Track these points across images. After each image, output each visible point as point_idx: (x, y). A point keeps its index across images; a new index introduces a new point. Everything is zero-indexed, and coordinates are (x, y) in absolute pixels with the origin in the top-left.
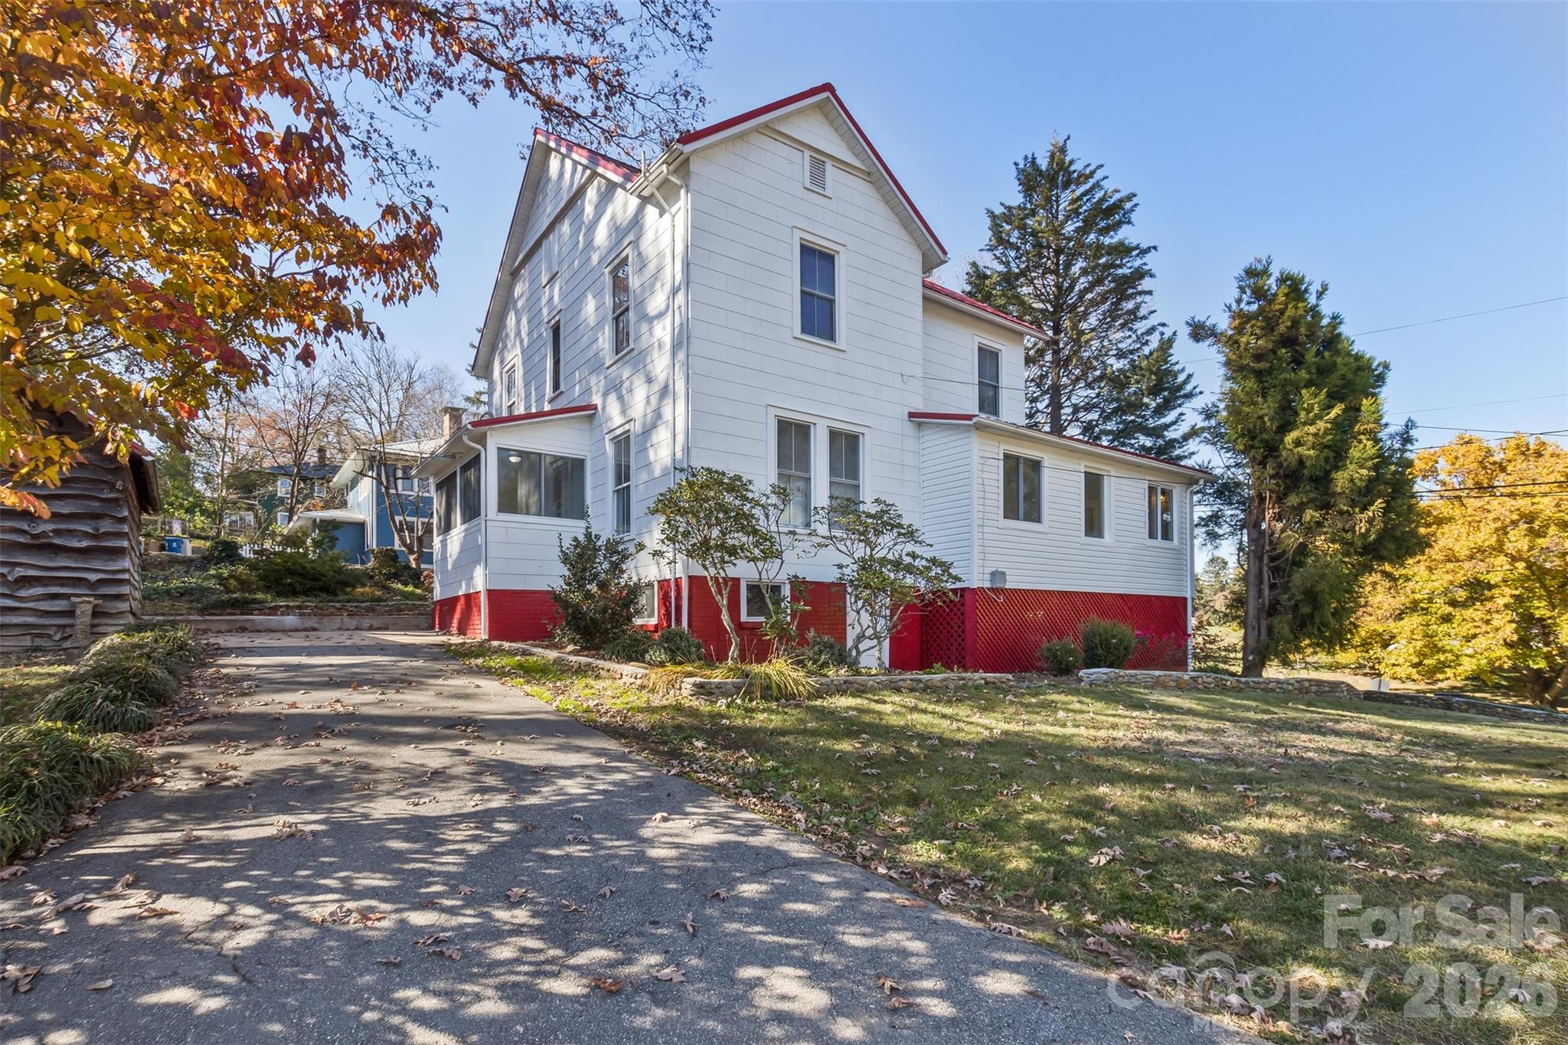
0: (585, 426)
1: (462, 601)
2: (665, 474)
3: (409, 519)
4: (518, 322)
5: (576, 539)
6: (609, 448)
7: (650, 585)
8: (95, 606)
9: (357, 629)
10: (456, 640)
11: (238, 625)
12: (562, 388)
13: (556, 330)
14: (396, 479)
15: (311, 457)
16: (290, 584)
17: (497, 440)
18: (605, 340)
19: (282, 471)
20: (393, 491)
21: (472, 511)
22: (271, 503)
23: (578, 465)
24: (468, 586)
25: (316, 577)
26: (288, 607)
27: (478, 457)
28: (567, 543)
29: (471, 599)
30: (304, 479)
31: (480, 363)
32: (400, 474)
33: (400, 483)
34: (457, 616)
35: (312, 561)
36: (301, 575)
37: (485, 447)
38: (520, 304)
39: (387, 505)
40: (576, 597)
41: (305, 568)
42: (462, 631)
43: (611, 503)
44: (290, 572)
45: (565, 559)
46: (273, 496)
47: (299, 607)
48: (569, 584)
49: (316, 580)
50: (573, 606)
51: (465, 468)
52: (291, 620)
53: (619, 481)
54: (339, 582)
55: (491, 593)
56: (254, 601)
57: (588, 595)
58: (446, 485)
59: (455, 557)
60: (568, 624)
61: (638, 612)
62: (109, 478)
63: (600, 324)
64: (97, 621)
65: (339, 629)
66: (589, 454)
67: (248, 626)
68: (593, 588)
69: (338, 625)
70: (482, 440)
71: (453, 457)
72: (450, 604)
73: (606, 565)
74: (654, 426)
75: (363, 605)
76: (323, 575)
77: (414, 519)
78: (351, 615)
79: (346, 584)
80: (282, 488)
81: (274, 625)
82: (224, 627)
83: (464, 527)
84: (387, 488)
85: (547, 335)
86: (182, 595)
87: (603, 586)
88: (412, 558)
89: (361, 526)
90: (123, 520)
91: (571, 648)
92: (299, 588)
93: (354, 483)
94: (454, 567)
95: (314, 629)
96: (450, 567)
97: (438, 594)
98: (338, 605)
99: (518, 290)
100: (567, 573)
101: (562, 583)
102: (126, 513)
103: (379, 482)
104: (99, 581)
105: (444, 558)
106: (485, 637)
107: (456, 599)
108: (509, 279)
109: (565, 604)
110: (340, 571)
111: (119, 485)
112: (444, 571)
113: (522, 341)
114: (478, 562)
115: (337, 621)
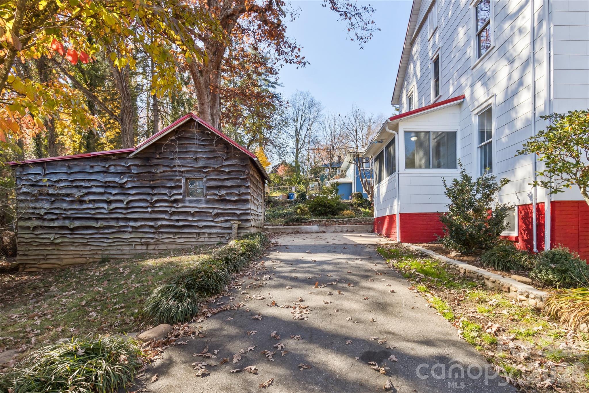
0: (456, 111)
1: (387, 218)
2: (528, 124)
3: (368, 179)
4: (415, 68)
5: (455, 180)
6: (475, 120)
7: (512, 208)
8: (239, 225)
9: (341, 232)
10: (383, 241)
11: (296, 230)
12: (440, 94)
13: (436, 63)
14: (363, 163)
15: (336, 159)
16: (320, 210)
17: (404, 126)
18: (471, 52)
19: (326, 166)
20: (361, 168)
21: (391, 170)
22: (323, 178)
23: (452, 135)
24: (391, 210)
25: (329, 207)
26: (316, 221)
27: (394, 139)
28: (450, 183)
29: (392, 218)
30: (333, 168)
31: (395, 97)
32: (364, 160)
33: (364, 164)
34: (385, 226)
35: (329, 200)
36: (324, 206)
37: (397, 132)
38: (415, 57)
39: (361, 174)
40: (457, 219)
41: (325, 203)
42: (388, 236)
43: (476, 156)
44: (320, 205)
45: (449, 193)
46: (323, 175)
47: (320, 221)
48: (453, 211)
49: (329, 208)
50: (455, 226)
51: (387, 147)
52: (315, 228)
53: (482, 140)
54: (338, 209)
55: (402, 215)
56: (304, 219)
57: (467, 218)
58: (379, 158)
59: (383, 195)
60: (452, 237)
61: (503, 229)
62: (243, 169)
63: (467, 43)
64: (240, 231)
65: (334, 232)
66: (459, 128)
67: (299, 230)
68: (471, 212)
69: (333, 230)
70: (396, 128)
71: (381, 142)
72: (382, 219)
73: (479, 196)
74: (515, 93)
75: (345, 220)
76: (332, 206)
77: (370, 179)
78: (339, 224)
79: (341, 209)
80: (326, 172)
81: (308, 230)
82: (291, 231)
83: (388, 178)
84: (359, 167)
85: (431, 66)
86: (285, 215)
87: (478, 211)
88: (369, 196)
89: (351, 184)
90: (248, 187)
91: (454, 254)
92: (323, 212)
93: (348, 167)
94: (383, 201)
95: (324, 232)
96: (381, 201)
97: (376, 215)
98: (335, 220)
99: (414, 50)
100: (451, 203)
101: (448, 210)
102: (249, 184)
103: (357, 165)
104: (241, 214)
105: (379, 196)
106: (399, 240)
107: (384, 218)
108: (409, 47)
109: (451, 224)
110: (339, 204)
111: (247, 172)
112: (379, 203)
113: (417, 77)
114: (395, 197)
115: (332, 228)
